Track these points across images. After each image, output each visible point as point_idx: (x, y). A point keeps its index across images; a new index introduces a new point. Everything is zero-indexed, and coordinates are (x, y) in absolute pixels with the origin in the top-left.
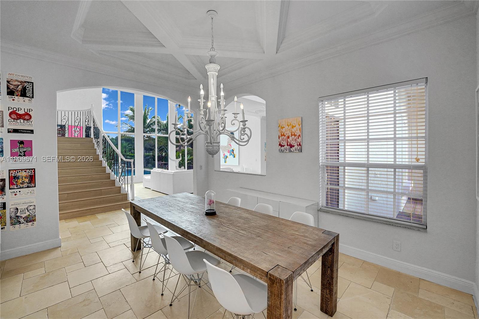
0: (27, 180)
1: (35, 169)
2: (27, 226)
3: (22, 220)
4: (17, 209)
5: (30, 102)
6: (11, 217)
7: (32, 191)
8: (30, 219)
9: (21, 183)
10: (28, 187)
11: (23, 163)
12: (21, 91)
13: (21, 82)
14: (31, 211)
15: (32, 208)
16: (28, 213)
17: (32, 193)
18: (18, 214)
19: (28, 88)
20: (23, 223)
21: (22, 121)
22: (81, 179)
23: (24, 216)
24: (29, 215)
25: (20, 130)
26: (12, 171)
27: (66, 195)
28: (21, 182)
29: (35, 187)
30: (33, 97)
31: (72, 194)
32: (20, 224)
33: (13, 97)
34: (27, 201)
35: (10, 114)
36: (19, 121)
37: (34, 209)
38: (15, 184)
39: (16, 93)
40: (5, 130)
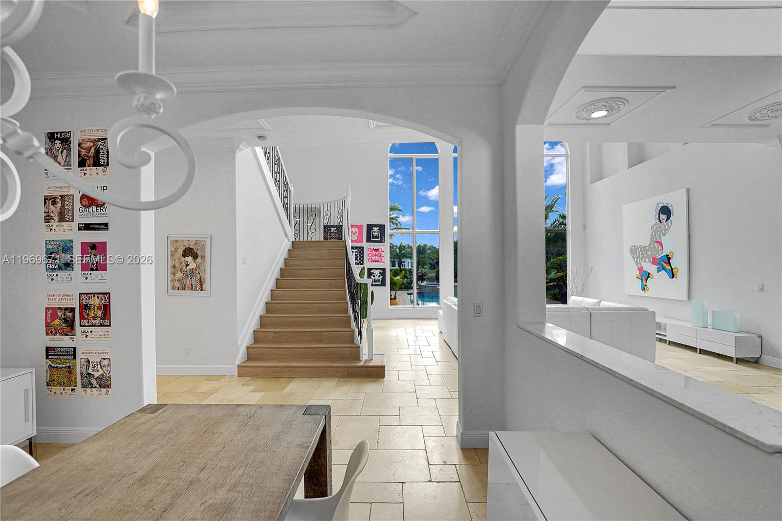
0: (100, 313)
1: (109, 293)
2: (100, 394)
3: (94, 382)
4: (89, 361)
5: (104, 173)
6: (81, 373)
7: (106, 333)
8: (104, 383)
9: (92, 317)
10: (101, 325)
11: (95, 283)
12: (94, 156)
13: (94, 141)
14: (104, 369)
15: (105, 362)
16: (101, 372)
17: (106, 336)
18: (90, 371)
19: (102, 149)
20: (96, 387)
21: (94, 208)
22: (304, 308)
23: (96, 374)
24: (102, 375)
25: (92, 224)
26: (83, 295)
27: (272, 335)
28: (93, 315)
29: (110, 326)
30: (108, 165)
31: (280, 334)
32: (92, 387)
33: (85, 168)
34: (100, 350)
35: (81, 199)
36: (90, 210)
37: (109, 365)
38: (85, 319)
39: (88, 162)
40: (74, 226)
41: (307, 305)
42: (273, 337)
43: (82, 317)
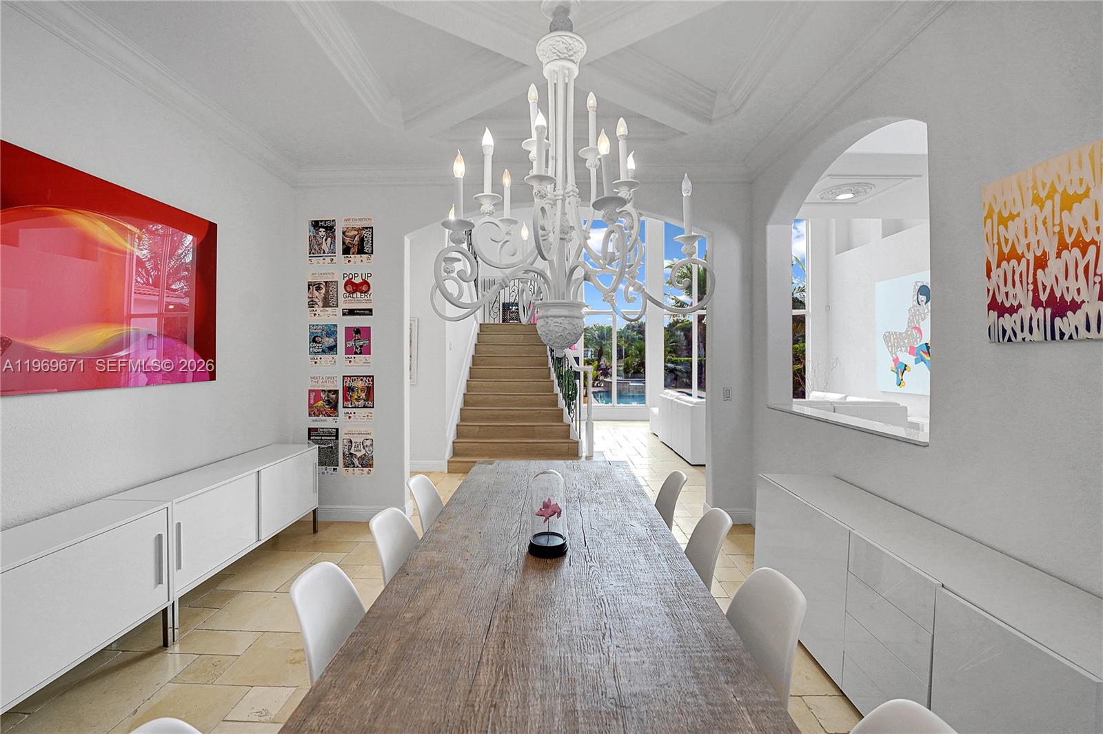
0: (363, 395)
1: (373, 376)
2: (362, 474)
3: (356, 462)
4: (351, 442)
5: (369, 261)
6: (344, 453)
7: (370, 415)
8: (366, 463)
9: (356, 399)
10: (364, 407)
11: (359, 366)
12: (358, 244)
13: (359, 230)
14: (367, 449)
15: (368, 443)
16: (363, 452)
17: (369, 417)
18: (352, 451)
19: (366, 237)
20: (358, 467)
21: (359, 294)
22: (507, 401)
23: (359, 454)
24: (365, 455)
25: (356, 310)
27: (477, 429)
28: (356, 397)
29: (373, 407)
30: (372, 253)
32: (354, 467)
33: (349, 256)
34: (363, 430)
35: (346, 285)
36: (355, 296)
37: (372, 445)
38: (349, 401)
39: (352, 250)
40: (339, 311)
41: (511, 397)
42: (479, 431)
43: (345, 399)
